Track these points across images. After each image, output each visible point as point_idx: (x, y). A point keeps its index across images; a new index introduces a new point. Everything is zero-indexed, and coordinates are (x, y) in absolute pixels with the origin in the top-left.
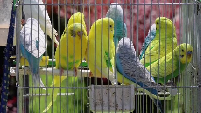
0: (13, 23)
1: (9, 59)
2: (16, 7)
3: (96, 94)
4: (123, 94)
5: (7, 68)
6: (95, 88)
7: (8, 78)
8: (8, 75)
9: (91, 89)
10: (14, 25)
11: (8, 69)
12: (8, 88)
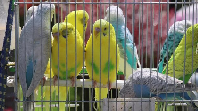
0: (10, 25)
1: (6, 66)
2: (16, 5)
3: (109, 108)
4: (141, 109)
5: (3, 77)
6: (108, 102)
7: (5, 88)
8: (4, 85)
9: (104, 103)
10: (12, 26)
11: (5, 78)
12: (4, 101)
